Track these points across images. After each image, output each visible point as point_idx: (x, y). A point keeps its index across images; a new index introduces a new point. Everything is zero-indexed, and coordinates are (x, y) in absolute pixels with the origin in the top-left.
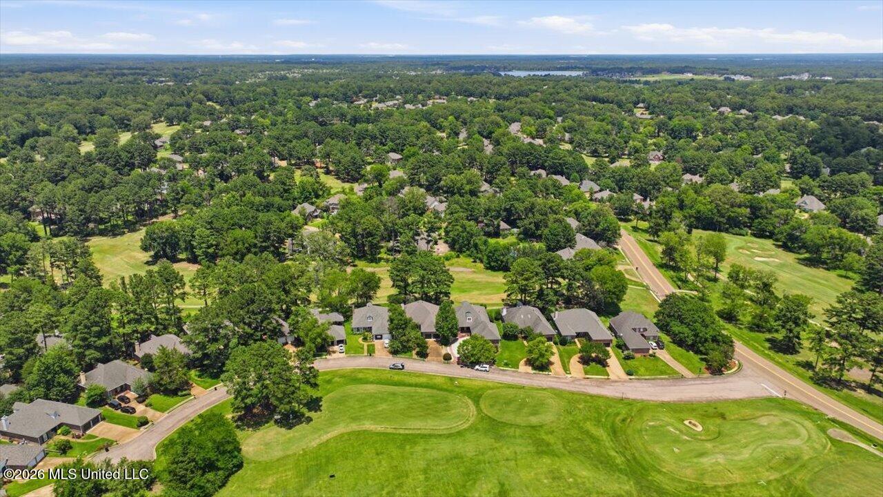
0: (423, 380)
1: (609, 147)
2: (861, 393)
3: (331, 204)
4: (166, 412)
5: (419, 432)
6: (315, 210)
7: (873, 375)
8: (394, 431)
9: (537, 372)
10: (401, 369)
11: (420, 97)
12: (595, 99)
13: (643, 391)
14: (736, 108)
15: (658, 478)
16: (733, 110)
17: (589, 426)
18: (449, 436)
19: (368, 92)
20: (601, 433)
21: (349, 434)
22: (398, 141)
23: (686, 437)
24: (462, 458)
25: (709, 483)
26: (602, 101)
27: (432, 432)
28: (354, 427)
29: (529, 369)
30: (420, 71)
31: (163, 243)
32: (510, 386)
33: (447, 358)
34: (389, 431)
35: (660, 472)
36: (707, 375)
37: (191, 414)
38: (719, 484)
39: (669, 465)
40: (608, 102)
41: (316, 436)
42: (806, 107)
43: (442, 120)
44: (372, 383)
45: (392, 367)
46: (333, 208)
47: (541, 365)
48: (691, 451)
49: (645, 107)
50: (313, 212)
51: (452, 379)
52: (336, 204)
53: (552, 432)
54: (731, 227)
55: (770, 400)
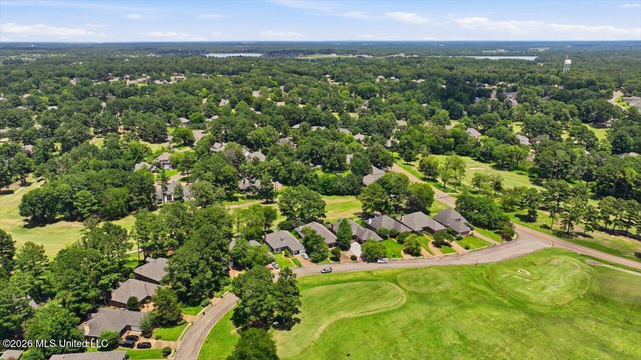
0: (351, 277)
1: (334, 105)
2: (580, 237)
3: (161, 161)
4: (179, 339)
5: (379, 311)
6: (152, 167)
7: (586, 226)
8: (363, 314)
9: (415, 257)
10: (330, 272)
11: (164, 74)
12: (295, 72)
13: (483, 258)
14: (387, 76)
15: (533, 307)
16: (386, 77)
17: (472, 284)
18: (400, 309)
19: (117, 72)
20: (482, 287)
21: (335, 323)
22: (182, 109)
23: (527, 280)
24: (419, 322)
25: (560, 304)
26: (301, 74)
27: (387, 309)
28: (334, 318)
29: (409, 256)
30: (138, 55)
31: (43, 207)
32: (409, 270)
33: (354, 258)
34: (360, 315)
35: (532, 303)
36: (505, 242)
37: (201, 336)
38: (564, 302)
39: (534, 298)
40: (304, 74)
41: (313, 330)
42: (428, 74)
43: (198, 91)
44: (318, 285)
45: (323, 271)
46: (164, 164)
47: (414, 252)
48: (537, 287)
49: (330, 77)
50: (151, 168)
51: (369, 272)
52: (167, 161)
53: (457, 293)
54: (445, 151)
55: (546, 250)
